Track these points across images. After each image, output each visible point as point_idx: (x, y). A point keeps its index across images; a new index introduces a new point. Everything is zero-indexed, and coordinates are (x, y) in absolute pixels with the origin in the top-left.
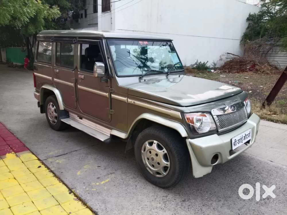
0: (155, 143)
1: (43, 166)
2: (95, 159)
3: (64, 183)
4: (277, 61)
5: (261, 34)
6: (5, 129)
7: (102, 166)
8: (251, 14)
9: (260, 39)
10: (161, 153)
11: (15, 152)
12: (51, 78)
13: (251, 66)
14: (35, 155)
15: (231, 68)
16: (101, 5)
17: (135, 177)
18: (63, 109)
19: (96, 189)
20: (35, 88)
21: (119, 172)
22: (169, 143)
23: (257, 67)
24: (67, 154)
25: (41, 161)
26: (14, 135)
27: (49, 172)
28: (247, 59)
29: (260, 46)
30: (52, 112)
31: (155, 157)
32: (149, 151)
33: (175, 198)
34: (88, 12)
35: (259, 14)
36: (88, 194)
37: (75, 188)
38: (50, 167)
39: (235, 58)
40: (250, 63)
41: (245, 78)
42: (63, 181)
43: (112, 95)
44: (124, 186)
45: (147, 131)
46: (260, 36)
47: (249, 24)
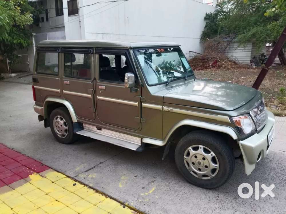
0: (201, 148)
1: (77, 183)
2: (127, 169)
3: (112, 198)
4: (235, 57)
5: (219, 32)
6: (7, 148)
7: (139, 176)
8: (208, 13)
9: (218, 36)
10: (209, 156)
11: (38, 172)
12: (59, 90)
13: (213, 63)
14: (61, 173)
15: (195, 66)
16: (67, 8)
17: (178, 182)
18: (77, 122)
19: (148, 199)
20: (35, 101)
21: (159, 179)
22: (218, 146)
23: (218, 63)
24: (94, 167)
25: (72, 178)
26: (22, 153)
27: (88, 188)
28: (208, 56)
29: (219, 43)
30: (61, 126)
31: (202, 161)
32: (194, 156)
33: (226, 197)
34: (50, 15)
35: (214, 13)
36: (144, 205)
37: (127, 201)
38: (87, 183)
39: (197, 56)
40: (212, 60)
41: (212, 75)
42: (110, 196)
43: (144, 104)
44: (173, 192)
45: (190, 136)
46: (218, 34)
47: (207, 23)
